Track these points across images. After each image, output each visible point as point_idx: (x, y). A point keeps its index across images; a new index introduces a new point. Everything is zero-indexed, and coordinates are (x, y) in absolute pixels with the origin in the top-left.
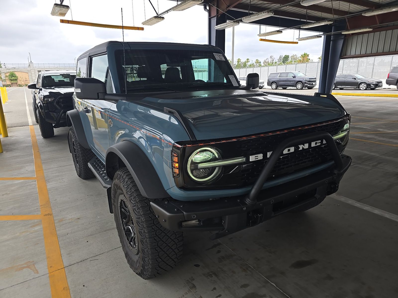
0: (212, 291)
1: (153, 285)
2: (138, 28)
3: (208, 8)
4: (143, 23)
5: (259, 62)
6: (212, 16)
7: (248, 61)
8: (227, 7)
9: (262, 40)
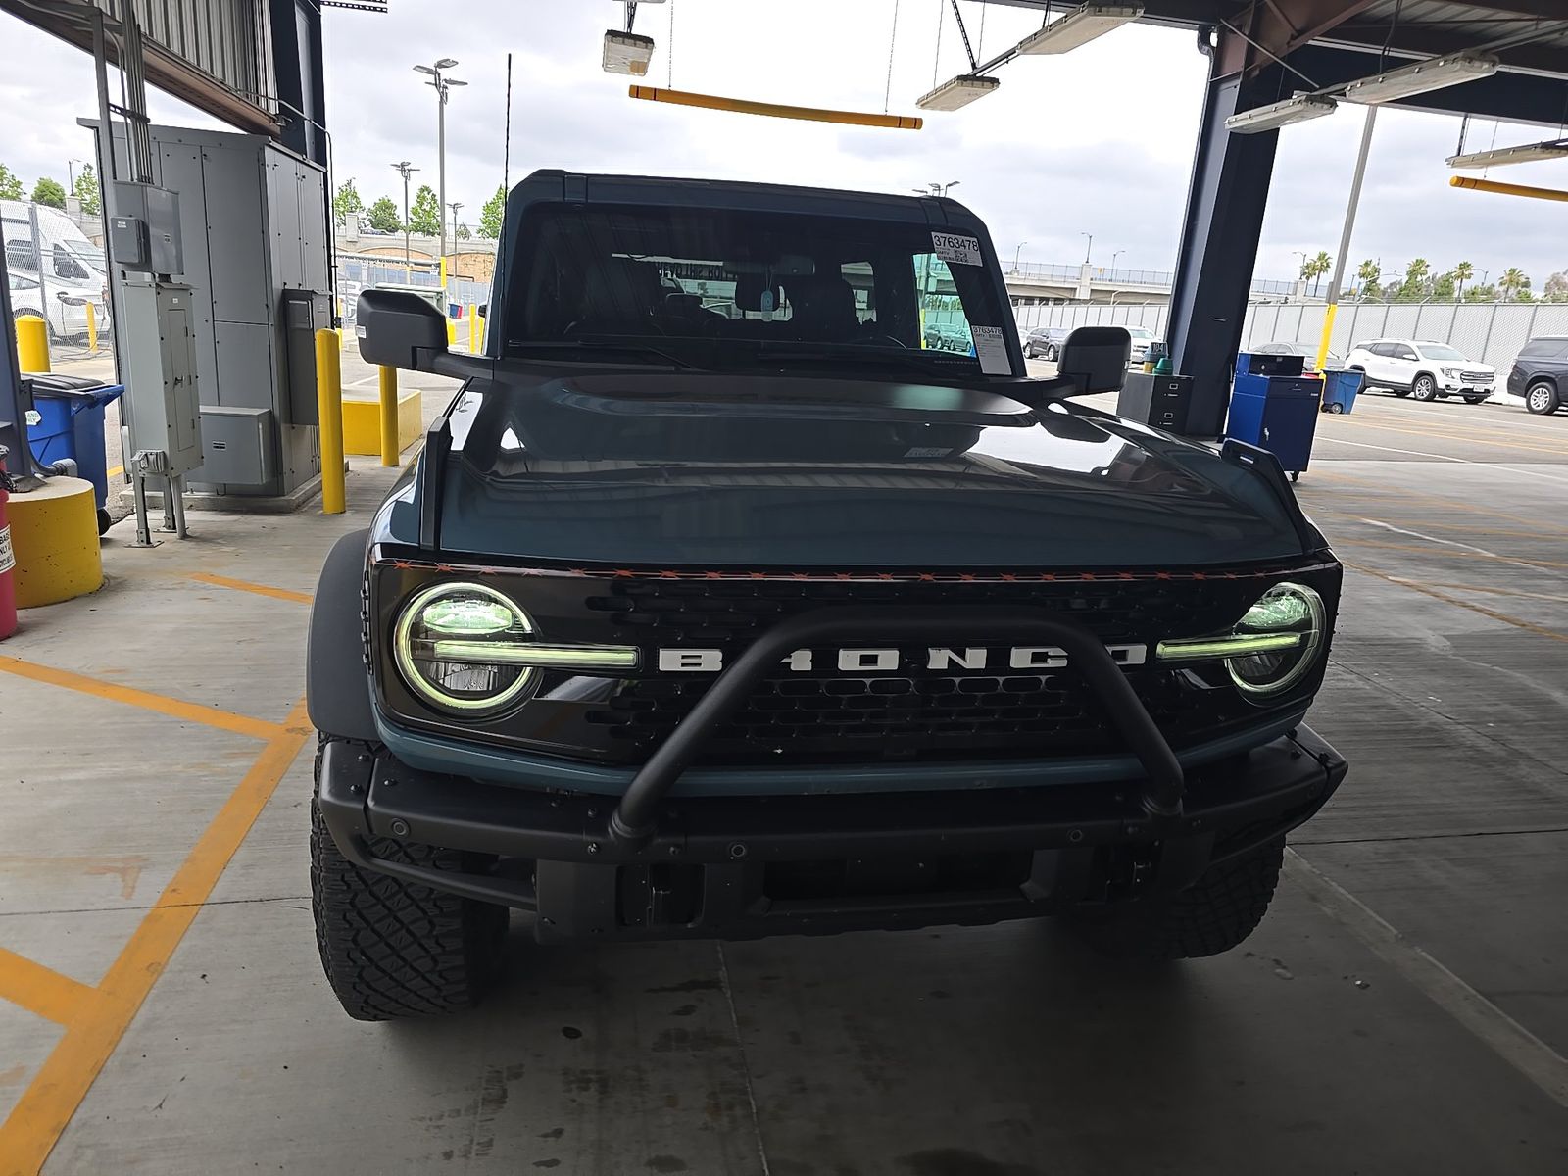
0: (541, 1139)
1: (385, 1047)
2: (900, 122)
3: (1214, 39)
4: (923, 103)
5: (1523, 280)
6: (1227, 72)
7: (1467, 273)
8: (1292, 36)
9: (1462, 182)
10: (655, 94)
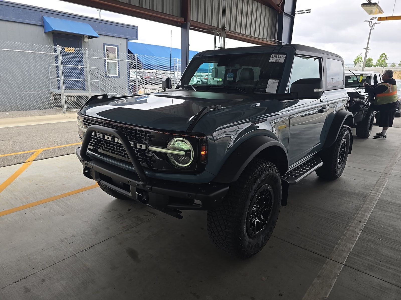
10: (386, 18)
